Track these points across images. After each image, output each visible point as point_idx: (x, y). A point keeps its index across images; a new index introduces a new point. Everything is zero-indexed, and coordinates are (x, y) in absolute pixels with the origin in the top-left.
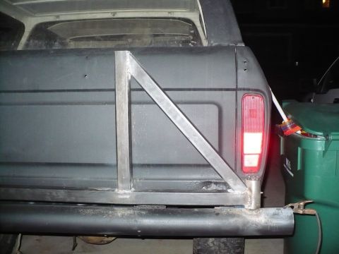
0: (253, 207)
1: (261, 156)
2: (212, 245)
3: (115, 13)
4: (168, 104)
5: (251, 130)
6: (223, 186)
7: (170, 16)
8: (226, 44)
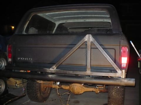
0: (124, 77)
1: (127, 64)
2: (114, 94)
3: (85, 20)
4: (101, 49)
5: (124, 56)
6: (115, 71)
7: (104, 21)
8: (118, 33)
